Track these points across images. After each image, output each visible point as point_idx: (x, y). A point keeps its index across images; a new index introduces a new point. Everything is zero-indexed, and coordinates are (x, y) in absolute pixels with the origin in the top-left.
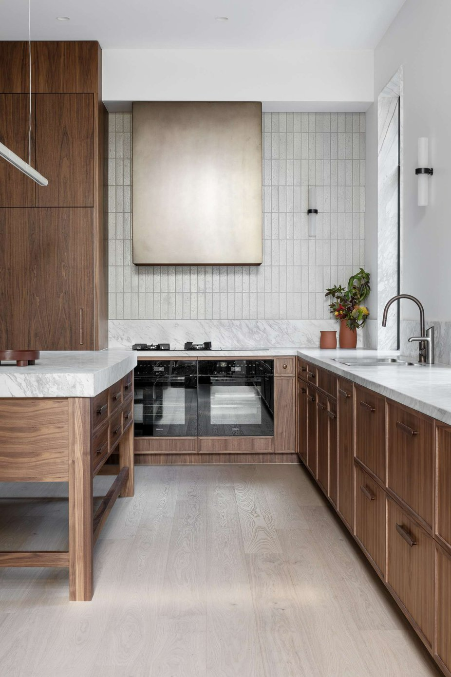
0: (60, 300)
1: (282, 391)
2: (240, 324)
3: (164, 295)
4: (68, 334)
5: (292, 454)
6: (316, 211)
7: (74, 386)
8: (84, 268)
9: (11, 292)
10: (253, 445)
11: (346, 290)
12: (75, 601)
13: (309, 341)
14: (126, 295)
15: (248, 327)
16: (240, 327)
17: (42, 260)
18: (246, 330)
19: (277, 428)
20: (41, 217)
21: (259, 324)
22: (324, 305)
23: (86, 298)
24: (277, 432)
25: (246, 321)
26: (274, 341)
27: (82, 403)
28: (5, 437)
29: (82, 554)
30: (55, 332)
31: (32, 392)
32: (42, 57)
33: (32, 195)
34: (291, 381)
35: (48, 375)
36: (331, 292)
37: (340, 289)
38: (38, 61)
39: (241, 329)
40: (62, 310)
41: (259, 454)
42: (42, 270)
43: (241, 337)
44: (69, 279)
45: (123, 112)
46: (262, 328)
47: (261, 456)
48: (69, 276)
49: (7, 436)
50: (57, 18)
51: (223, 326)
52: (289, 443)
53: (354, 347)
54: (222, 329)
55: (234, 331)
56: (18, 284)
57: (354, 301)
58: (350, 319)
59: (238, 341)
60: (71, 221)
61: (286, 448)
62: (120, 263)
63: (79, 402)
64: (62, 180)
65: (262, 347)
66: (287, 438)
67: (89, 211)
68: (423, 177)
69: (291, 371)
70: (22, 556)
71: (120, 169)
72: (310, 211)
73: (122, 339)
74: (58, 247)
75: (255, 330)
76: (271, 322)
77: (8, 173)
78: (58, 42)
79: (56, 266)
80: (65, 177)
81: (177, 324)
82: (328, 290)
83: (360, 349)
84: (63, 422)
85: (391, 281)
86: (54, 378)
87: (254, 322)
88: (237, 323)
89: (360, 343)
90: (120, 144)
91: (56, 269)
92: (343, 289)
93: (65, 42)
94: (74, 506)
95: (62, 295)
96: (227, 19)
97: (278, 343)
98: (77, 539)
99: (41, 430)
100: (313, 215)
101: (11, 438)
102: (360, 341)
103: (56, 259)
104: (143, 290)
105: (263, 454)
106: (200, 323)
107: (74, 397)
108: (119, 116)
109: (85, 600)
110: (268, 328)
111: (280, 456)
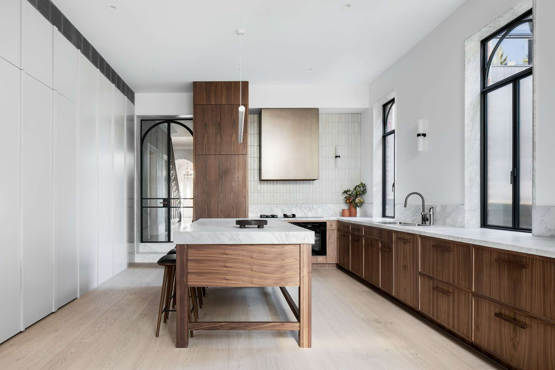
0: (232, 196)
1: (330, 236)
2: (306, 206)
3: (272, 194)
4: (235, 210)
5: (334, 264)
6: (339, 157)
7: (304, 238)
8: (242, 182)
9: (210, 192)
10: (317, 259)
11: (352, 191)
12: (303, 348)
13: (335, 213)
14: (255, 193)
15: (309, 207)
16: (305, 207)
17: (224, 178)
18: (308, 209)
19: (328, 252)
20: (223, 159)
21: (314, 206)
22: (342, 197)
23: (243, 195)
24: (328, 254)
25: (308, 205)
26: (320, 213)
27: (307, 247)
28: (267, 264)
29: (307, 324)
30: (229, 210)
31: (283, 241)
32: (224, 88)
33: (219, 150)
34: (334, 231)
35: (291, 233)
36: (346, 192)
37: (349, 191)
38: (222, 90)
39: (306, 208)
40: (232, 200)
41: (319, 264)
42: (224, 182)
43: (306, 212)
44: (235, 186)
45: (254, 114)
46: (315, 208)
47: (320, 265)
48: (235, 185)
49: (268, 263)
50: (235, 70)
51: (298, 207)
52: (333, 259)
53: (355, 216)
54: (298, 209)
55: (303, 209)
56: (213, 188)
57: (357, 196)
58: (355, 204)
59: (305, 213)
60: (236, 161)
61: (332, 261)
62: (252, 179)
63: (306, 246)
64: (232, 143)
65: (315, 216)
66: (332, 257)
67: (245, 157)
68: (421, 137)
69: (335, 226)
70: (275, 324)
71: (252, 139)
72: (336, 157)
73: (253, 213)
74: (231, 172)
75: (312, 209)
76: (319, 205)
77: (208, 140)
78: (231, 82)
79: (230, 180)
80: (234, 141)
81: (277, 206)
82: (344, 191)
83: (358, 217)
84: (297, 256)
85: (379, 187)
86: (294, 234)
87: (311, 205)
88: (304, 205)
89: (358, 214)
90: (253, 128)
91: (230, 182)
92: (351, 191)
93: (234, 82)
94: (303, 299)
95: (232, 193)
96: (312, 69)
97: (322, 214)
98: (304, 317)
99: (285, 260)
100: (338, 158)
101: (270, 264)
102: (358, 213)
103: (230, 177)
104: (262, 191)
105: (321, 264)
106: (288, 206)
107: (304, 244)
108: (252, 115)
109: (308, 347)
110: (318, 208)
111: (328, 265)
